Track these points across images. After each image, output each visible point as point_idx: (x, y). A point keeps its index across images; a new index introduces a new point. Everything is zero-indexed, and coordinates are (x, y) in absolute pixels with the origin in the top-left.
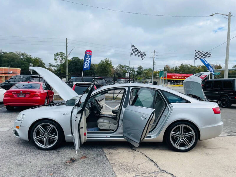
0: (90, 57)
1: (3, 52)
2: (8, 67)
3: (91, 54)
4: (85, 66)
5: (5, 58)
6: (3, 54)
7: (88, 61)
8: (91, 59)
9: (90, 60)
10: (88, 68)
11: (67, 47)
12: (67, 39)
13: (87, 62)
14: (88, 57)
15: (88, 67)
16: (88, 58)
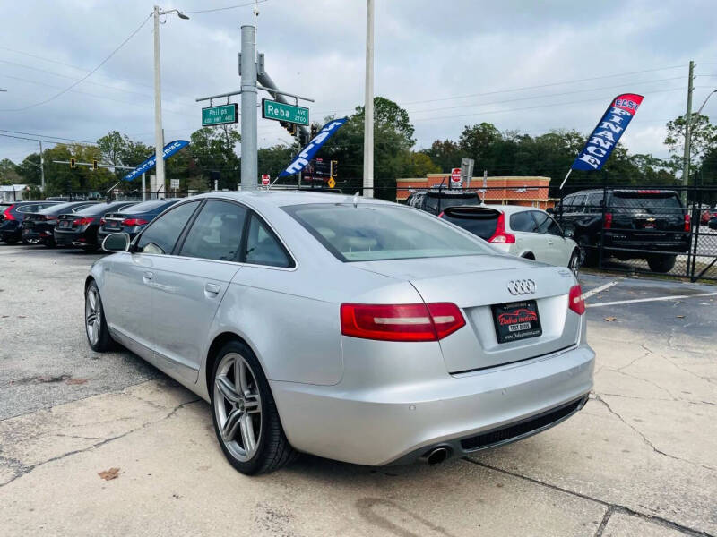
0: (625, 122)
1: (519, 137)
2: (483, 176)
3: (633, 113)
4: (588, 153)
5: (524, 151)
6: (519, 140)
7: (610, 136)
8: (621, 132)
9: (617, 136)
10: (596, 166)
11: (690, 92)
12: (691, 63)
13: (601, 141)
14: (617, 119)
15: (595, 163)
16: (614, 124)
